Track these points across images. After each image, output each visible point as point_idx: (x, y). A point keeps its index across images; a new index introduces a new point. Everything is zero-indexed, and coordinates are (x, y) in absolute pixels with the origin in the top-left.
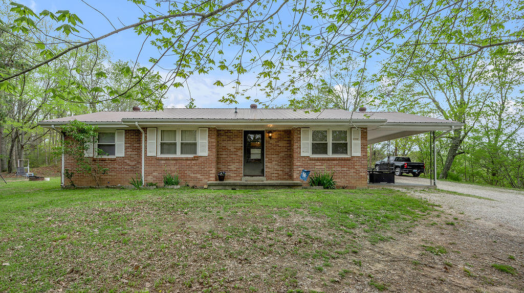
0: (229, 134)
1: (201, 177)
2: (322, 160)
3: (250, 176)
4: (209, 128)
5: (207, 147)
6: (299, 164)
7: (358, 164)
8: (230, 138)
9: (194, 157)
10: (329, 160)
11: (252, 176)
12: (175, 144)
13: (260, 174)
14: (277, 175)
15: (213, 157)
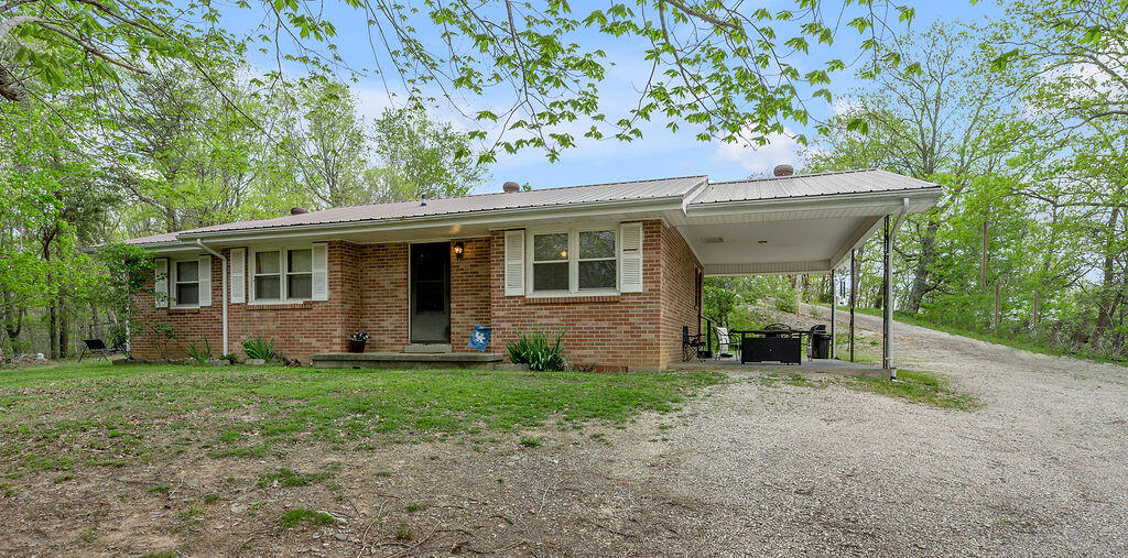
0: (382, 253)
1: (318, 344)
2: (552, 304)
3: (422, 342)
4: (330, 243)
5: (326, 281)
6: (502, 314)
7: (636, 311)
8: (383, 264)
9: (305, 303)
10: (567, 302)
11: (427, 343)
12: (277, 278)
13: (442, 338)
15: (337, 303)
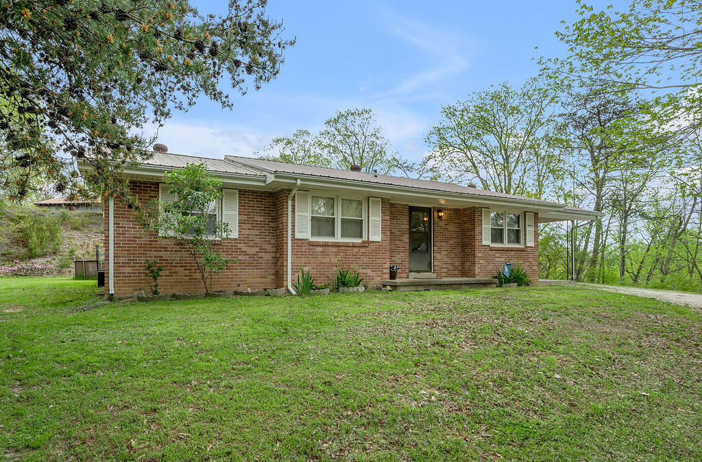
0: (392, 209)
1: (372, 274)
2: (499, 250)
3: (416, 271)
4: (382, 199)
5: (380, 227)
6: (480, 255)
8: (394, 217)
9: (364, 242)
12: (333, 220)
13: (427, 269)
14: (446, 270)
15: (387, 243)
